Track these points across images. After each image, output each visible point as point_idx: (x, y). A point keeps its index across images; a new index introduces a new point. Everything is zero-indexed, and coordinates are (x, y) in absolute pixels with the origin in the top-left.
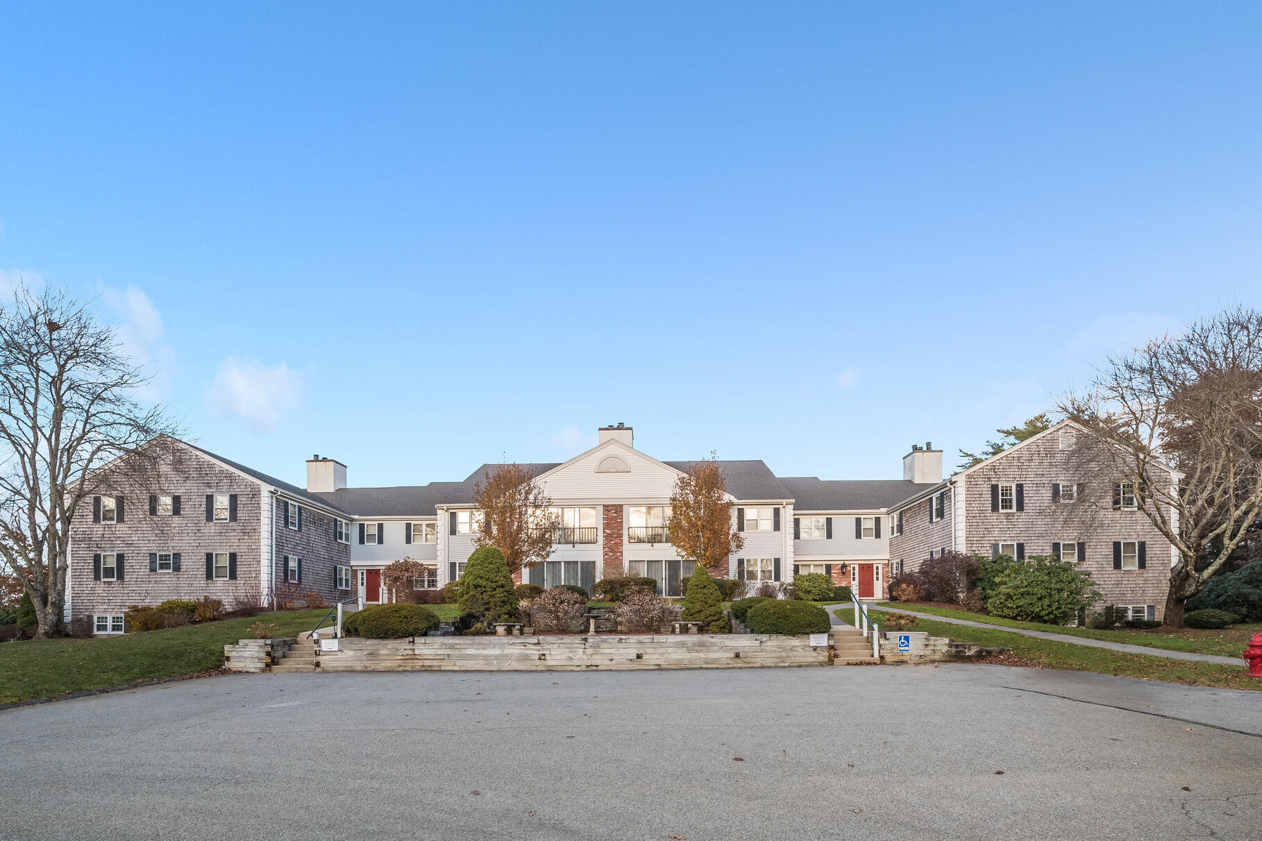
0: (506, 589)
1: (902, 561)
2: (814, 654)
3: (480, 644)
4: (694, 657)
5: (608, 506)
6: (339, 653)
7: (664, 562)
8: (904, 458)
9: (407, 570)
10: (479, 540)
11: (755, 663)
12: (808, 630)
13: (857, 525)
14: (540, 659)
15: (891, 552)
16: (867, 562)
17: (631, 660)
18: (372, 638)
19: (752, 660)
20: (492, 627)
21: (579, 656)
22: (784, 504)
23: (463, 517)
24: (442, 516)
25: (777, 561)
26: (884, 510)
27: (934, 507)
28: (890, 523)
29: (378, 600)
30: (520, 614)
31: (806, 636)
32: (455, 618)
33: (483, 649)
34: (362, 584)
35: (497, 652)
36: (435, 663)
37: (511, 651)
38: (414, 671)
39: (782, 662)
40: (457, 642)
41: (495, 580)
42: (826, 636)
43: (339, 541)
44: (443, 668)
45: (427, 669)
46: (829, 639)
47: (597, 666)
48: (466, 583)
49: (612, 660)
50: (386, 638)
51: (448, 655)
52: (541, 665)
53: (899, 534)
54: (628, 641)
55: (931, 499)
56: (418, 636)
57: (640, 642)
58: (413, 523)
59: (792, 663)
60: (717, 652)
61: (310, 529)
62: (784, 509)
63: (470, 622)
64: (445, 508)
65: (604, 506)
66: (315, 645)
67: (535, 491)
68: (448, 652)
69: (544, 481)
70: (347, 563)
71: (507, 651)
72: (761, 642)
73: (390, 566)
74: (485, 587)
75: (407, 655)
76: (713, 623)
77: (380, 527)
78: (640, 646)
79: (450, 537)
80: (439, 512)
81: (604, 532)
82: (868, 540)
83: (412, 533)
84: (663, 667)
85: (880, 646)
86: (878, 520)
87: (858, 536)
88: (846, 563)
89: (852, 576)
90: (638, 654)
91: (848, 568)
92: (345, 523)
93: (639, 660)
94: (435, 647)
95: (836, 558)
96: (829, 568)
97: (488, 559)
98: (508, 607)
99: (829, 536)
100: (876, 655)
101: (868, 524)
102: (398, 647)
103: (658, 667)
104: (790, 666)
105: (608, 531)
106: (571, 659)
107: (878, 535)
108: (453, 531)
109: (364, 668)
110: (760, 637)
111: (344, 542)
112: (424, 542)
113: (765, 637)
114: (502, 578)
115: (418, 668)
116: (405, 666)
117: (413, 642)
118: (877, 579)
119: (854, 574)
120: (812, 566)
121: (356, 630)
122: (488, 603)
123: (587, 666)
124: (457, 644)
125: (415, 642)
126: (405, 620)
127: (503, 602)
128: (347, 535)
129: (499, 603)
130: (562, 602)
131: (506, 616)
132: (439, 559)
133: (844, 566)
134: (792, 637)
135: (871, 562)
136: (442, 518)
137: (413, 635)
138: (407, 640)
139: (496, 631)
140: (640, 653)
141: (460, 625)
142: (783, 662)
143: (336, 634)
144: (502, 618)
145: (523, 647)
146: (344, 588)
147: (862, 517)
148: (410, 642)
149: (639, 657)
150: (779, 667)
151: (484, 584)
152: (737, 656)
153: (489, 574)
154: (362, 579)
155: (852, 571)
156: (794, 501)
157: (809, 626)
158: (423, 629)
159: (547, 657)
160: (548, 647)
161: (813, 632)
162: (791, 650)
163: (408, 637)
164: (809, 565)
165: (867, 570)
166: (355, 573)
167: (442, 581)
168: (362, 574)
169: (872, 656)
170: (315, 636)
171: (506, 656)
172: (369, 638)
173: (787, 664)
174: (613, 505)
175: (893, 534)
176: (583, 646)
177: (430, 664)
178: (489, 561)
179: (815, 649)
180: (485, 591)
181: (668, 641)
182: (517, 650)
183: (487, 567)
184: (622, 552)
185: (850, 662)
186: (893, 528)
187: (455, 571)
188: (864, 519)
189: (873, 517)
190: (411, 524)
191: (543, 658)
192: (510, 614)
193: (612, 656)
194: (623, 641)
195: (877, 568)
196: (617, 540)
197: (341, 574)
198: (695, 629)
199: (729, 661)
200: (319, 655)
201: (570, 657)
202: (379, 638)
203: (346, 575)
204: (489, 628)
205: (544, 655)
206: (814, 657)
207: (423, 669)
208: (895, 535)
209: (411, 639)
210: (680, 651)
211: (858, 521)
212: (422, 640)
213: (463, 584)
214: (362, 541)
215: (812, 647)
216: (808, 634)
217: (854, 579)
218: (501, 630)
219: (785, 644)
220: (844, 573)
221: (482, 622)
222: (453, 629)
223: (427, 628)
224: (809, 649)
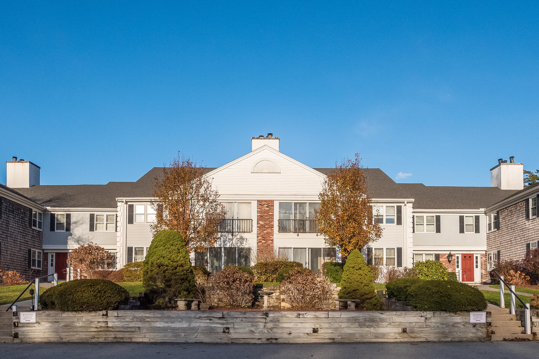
0: (185, 268)
1: (499, 252)
2: (474, 330)
3: (169, 317)
4: (365, 332)
5: (262, 201)
6: (36, 325)
7: (307, 249)
8: (491, 170)
9: (90, 254)
10: (156, 227)
11: (420, 337)
12: (469, 308)
13: (460, 222)
14: (224, 332)
15: (488, 245)
16: (468, 252)
17: (308, 334)
18: (68, 311)
19: (418, 335)
20: (173, 302)
21: (261, 330)
22: (406, 202)
23: (139, 209)
24: (122, 207)
25: (399, 250)
26: (483, 210)
27: (531, 206)
28: (488, 221)
29: (66, 279)
30: (197, 291)
31: (466, 313)
32: (140, 293)
33: (172, 323)
34: (52, 265)
35: (185, 325)
36: (127, 335)
37: (197, 325)
38: (107, 343)
39: (444, 337)
40: (147, 315)
41: (175, 260)
42: (484, 314)
43: (33, 228)
44: (134, 340)
45: (119, 340)
46: (487, 316)
47: (276, 339)
48: (150, 263)
49: (290, 334)
50: (81, 311)
51: (139, 328)
52: (224, 338)
53: (496, 230)
54: (305, 316)
55: (528, 200)
56: (111, 310)
57: (317, 318)
58: (96, 213)
59: (454, 338)
60: (386, 327)
61: (9, 217)
62: (405, 207)
63: (153, 297)
64: (124, 201)
65: (258, 201)
66: (14, 317)
67: (205, 185)
68: (139, 325)
69: (212, 178)
70: (40, 247)
71: (193, 325)
72: (426, 318)
73: (76, 249)
74: (167, 266)
75: (101, 327)
76: (367, 301)
77: (68, 216)
78: (316, 321)
79: (129, 225)
80: (119, 204)
81: (258, 223)
82: (469, 234)
83: (95, 223)
84: (336, 340)
85: (532, 323)
86: (477, 219)
87: (462, 231)
88: (452, 253)
89: (456, 264)
90: (314, 329)
91: (453, 257)
92: (39, 213)
93: (315, 334)
94: (127, 320)
95: (444, 249)
96: (437, 257)
97: (170, 241)
98: (186, 284)
99: (438, 230)
100: (529, 332)
101: (469, 221)
102: (93, 320)
103: (332, 341)
104: (451, 341)
105: (261, 223)
106: (252, 332)
107: (477, 230)
108: (131, 220)
109: (59, 340)
110: (425, 314)
111: (37, 229)
112: (105, 231)
113: (429, 314)
114: (182, 259)
115: (110, 340)
116: (98, 338)
117: (107, 315)
118: (477, 267)
119: (458, 262)
120: (424, 255)
121: (53, 303)
122: (170, 280)
123: (268, 339)
124: (148, 317)
125: (109, 315)
126: (99, 294)
127: (182, 279)
128: (40, 223)
129: (179, 281)
130: (234, 281)
131: (185, 293)
132: (119, 244)
133: (450, 256)
134: (453, 314)
135: (472, 252)
136: (122, 208)
137: (106, 309)
138: (101, 313)
139: (177, 306)
140: (316, 327)
141: (144, 300)
142: (446, 337)
143: (33, 307)
144: (182, 294)
145: (208, 321)
146: (36, 268)
147: (465, 215)
148: (103, 315)
149: (315, 331)
150: (442, 341)
151: (166, 263)
152: (404, 331)
153: (170, 255)
154: (52, 260)
155: (456, 260)
156: (413, 200)
157: (470, 304)
158: (115, 303)
159: (231, 331)
160: (232, 321)
161: (474, 310)
162: (453, 326)
163: (102, 310)
164: (422, 255)
165: (468, 258)
166: (46, 255)
167: (121, 264)
168: (52, 256)
169: (524, 332)
170: (14, 309)
171: (193, 329)
172: (65, 311)
173: (449, 339)
174: (265, 201)
175: (490, 229)
176: (264, 320)
177: (121, 336)
178: (171, 242)
179: (474, 325)
180: (167, 270)
181: (342, 316)
182: (203, 324)
183: (169, 249)
184: (272, 240)
185: (507, 338)
186: (490, 225)
187: (131, 255)
188: (466, 217)
189: (474, 215)
190: (94, 214)
191: (227, 331)
192: (189, 291)
193: (290, 330)
194: (301, 316)
195: (477, 258)
196: (269, 230)
197: (34, 256)
198: (353, 306)
199: (397, 336)
200: (18, 326)
201: (252, 331)
202: (75, 311)
203: (39, 257)
204: (170, 303)
205: (228, 328)
206: (473, 333)
207: (115, 340)
208: (492, 230)
209: (104, 312)
210: (353, 326)
211: (462, 219)
212: (115, 313)
213: (147, 263)
214: (52, 229)
215: (472, 324)
216: (468, 311)
217: (458, 266)
218: (181, 304)
219: (448, 320)
220: (450, 262)
221: (164, 297)
222: (139, 304)
223: (119, 303)
224: (469, 326)
